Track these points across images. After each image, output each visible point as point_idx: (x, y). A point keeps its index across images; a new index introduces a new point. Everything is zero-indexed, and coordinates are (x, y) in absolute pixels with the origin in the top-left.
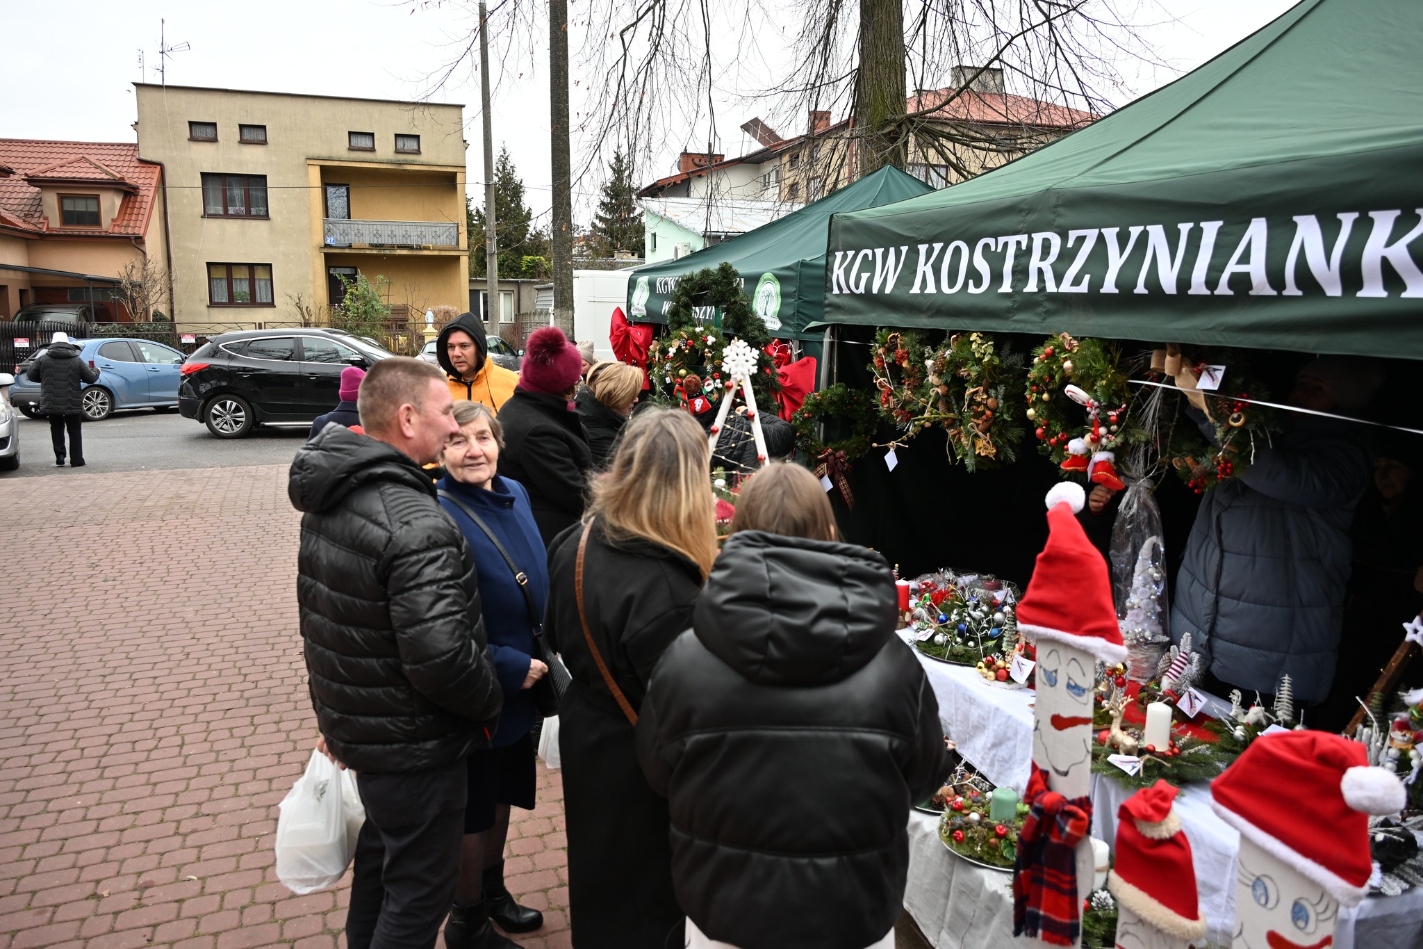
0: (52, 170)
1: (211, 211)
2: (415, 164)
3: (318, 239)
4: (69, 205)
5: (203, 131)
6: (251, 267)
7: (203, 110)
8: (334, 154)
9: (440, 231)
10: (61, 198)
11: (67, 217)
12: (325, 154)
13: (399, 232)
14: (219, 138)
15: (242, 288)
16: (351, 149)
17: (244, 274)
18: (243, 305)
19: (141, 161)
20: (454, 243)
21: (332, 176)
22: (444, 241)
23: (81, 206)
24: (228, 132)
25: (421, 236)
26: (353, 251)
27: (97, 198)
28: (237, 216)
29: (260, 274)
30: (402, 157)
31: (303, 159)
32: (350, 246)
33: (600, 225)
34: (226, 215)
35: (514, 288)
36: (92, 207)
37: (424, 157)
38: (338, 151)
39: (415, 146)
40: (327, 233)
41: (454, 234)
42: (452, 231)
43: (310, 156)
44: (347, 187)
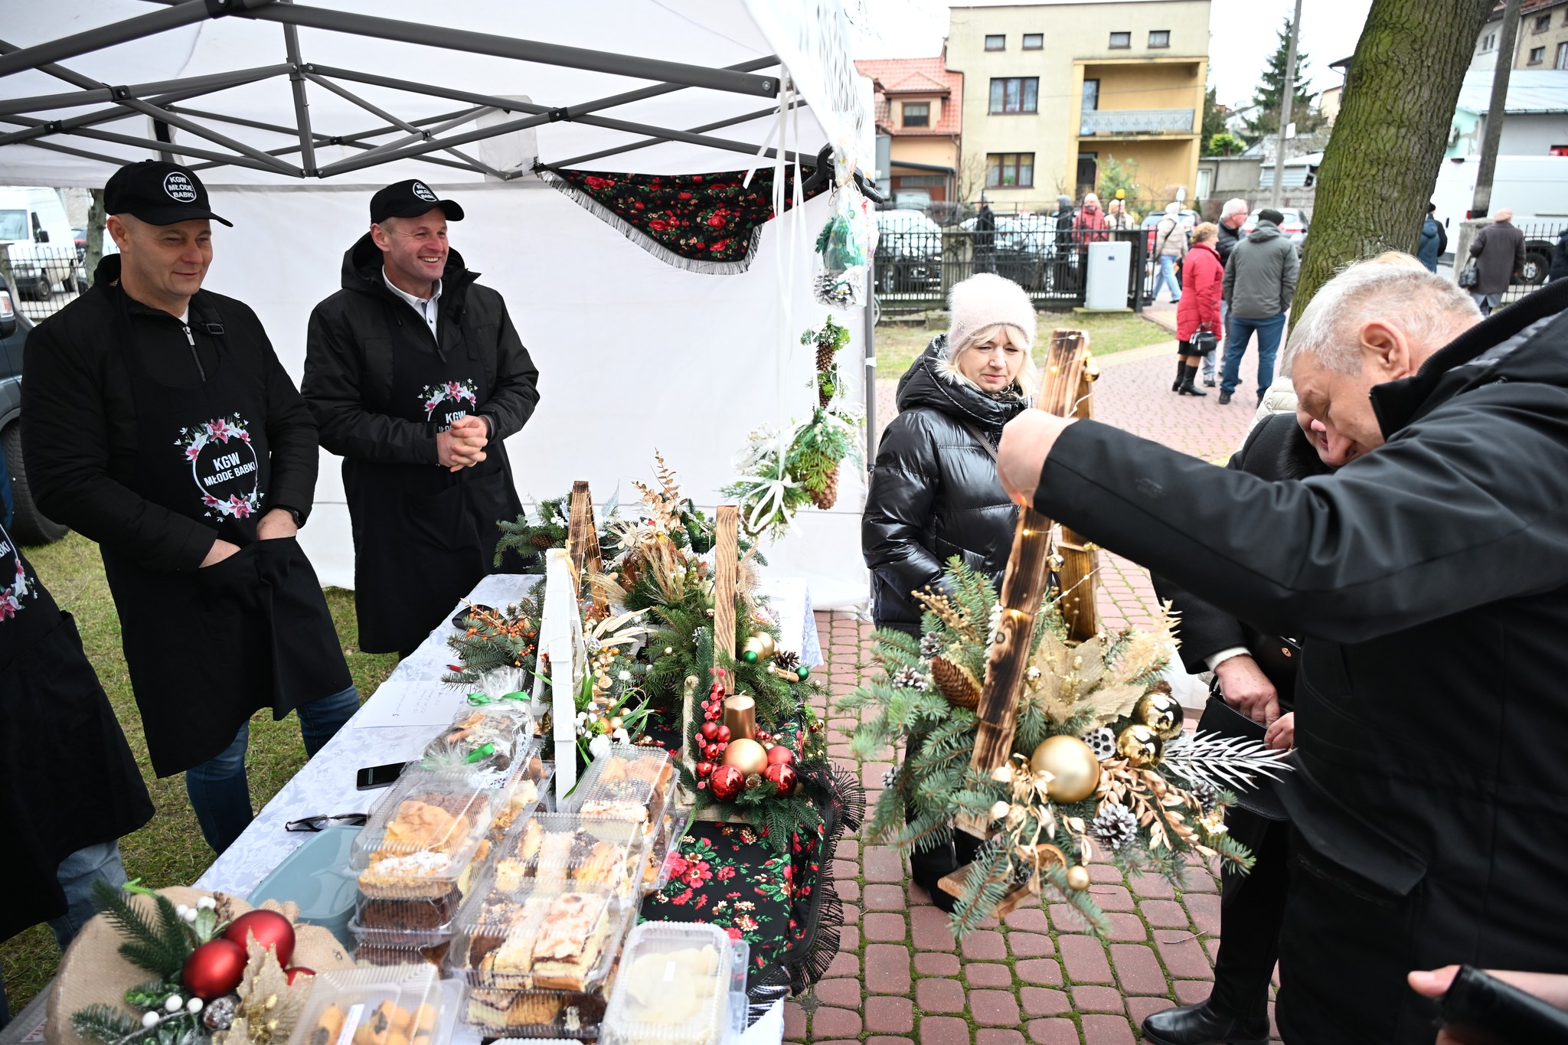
0: (899, 84)
1: (993, 109)
2: (1165, 57)
3: (1076, 131)
4: (909, 112)
5: (996, 41)
6: (1019, 155)
7: (995, 23)
8: (1096, 54)
9: (1177, 116)
10: (905, 105)
11: (908, 121)
12: (1088, 54)
13: (1143, 119)
14: (1007, 47)
15: (1009, 172)
16: (1111, 48)
17: (1010, 162)
18: (1009, 187)
19: (949, 72)
20: (1189, 127)
21: (1095, 74)
22: (1180, 126)
23: (915, 112)
24: (1014, 42)
25: (1161, 122)
26: (1097, 139)
27: (928, 105)
28: (1013, 113)
29: (1025, 161)
30: (1153, 52)
31: (1070, 59)
32: (1094, 134)
33: (1262, 97)
34: (1005, 112)
35: (1213, 167)
36: (923, 113)
37: (1171, 51)
38: (1101, 52)
39: (1165, 41)
40: (1083, 123)
41: (1190, 119)
42: (1190, 116)
43: (1077, 56)
44: (1098, 82)
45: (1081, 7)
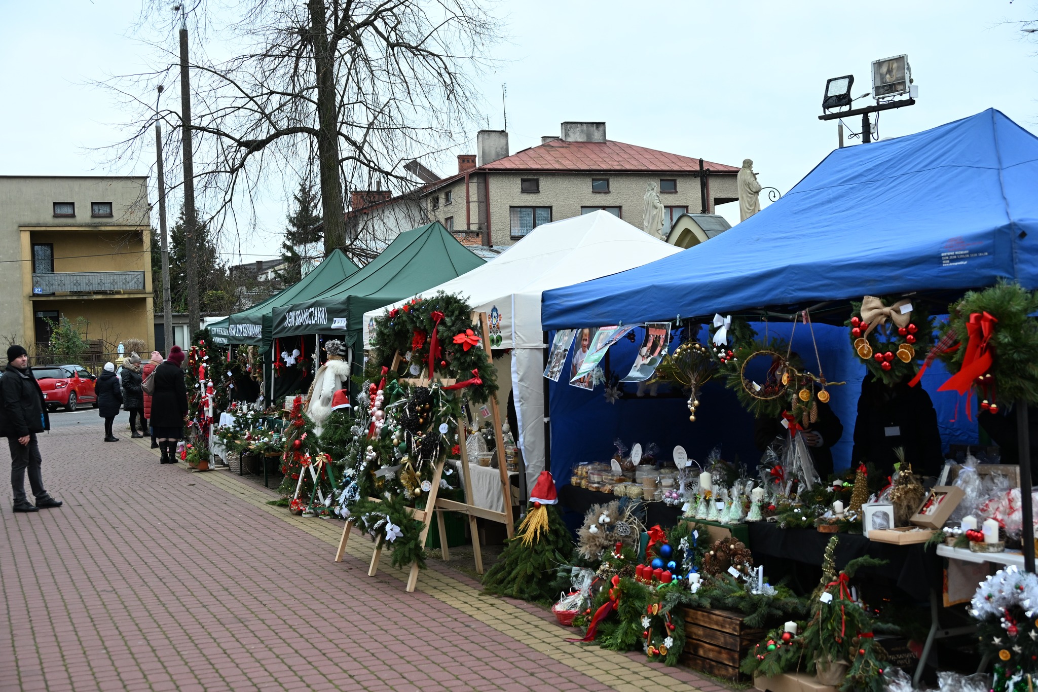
2: (108, 225)
3: (28, 290)
8: (41, 221)
9: (129, 278)
12: (34, 220)
13: (95, 280)
16: (55, 216)
20: (141, 287)
21: (39, 239)
22: (132, 286)
25: (113, 283)
26: (57, 298)
30: (97, 220)
31: (16, 226)
32: (54, 294)
37: (113, 220)
38: (45, 217)
39: (108, 211)
40: (35, 284)
41: (141, 280)
42: (140, 277)
43: (22, 224)
44: (51, 246)
45: (22, 181)
